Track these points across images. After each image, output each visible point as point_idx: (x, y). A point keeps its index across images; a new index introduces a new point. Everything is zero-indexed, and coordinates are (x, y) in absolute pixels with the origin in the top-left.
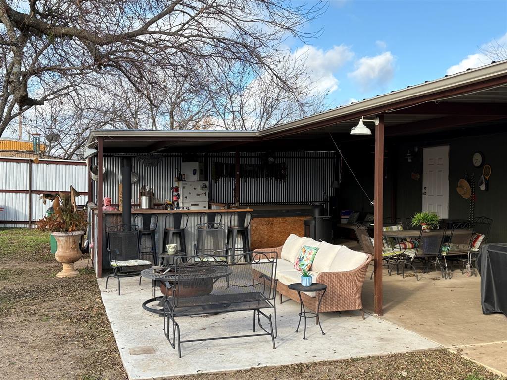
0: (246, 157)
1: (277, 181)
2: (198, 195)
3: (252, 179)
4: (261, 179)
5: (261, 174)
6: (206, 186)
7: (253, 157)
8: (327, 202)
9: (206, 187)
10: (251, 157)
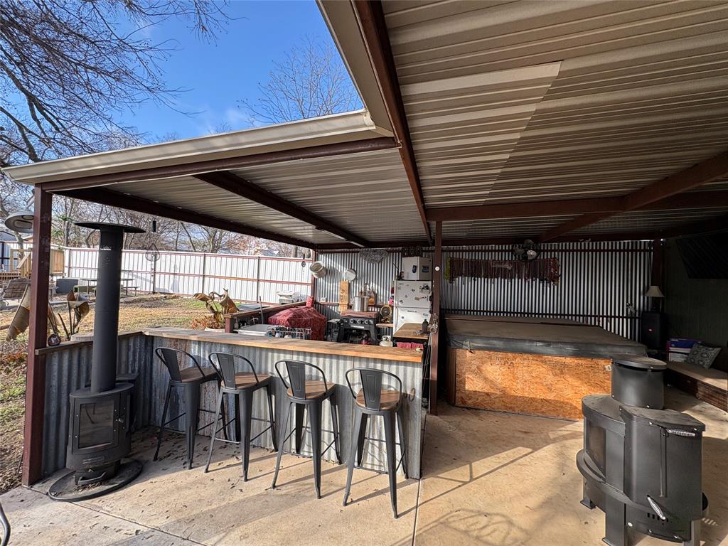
0: (495, 251)
1: (543, 283)
2: (417, 299)
3: (503, 280)
4: (517, 280)
5: (518, 273)
6: (427, 287)
7: (505, 251)
8: (635, 318)
9: (428, 289)
10: (502, 251)
